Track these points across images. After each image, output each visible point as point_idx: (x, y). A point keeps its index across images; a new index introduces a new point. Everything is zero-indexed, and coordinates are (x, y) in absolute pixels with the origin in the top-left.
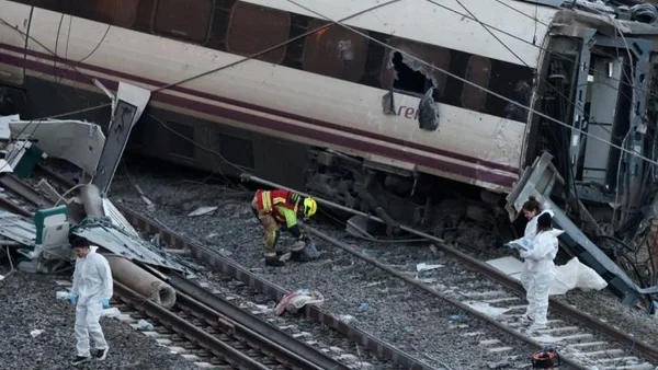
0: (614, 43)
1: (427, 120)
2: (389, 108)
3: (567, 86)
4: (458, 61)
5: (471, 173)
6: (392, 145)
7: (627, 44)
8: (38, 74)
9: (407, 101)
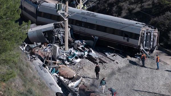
0: (149, 31)
1: (128, 40)
2: (124, 39)
3: (143, 36)
4: (131, 33)
5: (133, 46)
6: (125, 43)
7: (150, 31)
8: (87, 35)
9: (126, 38)
